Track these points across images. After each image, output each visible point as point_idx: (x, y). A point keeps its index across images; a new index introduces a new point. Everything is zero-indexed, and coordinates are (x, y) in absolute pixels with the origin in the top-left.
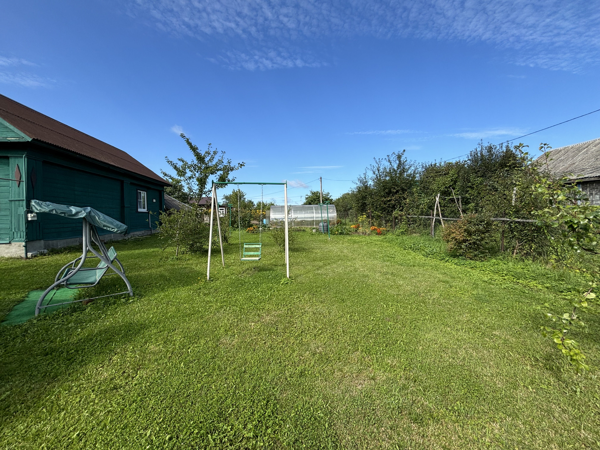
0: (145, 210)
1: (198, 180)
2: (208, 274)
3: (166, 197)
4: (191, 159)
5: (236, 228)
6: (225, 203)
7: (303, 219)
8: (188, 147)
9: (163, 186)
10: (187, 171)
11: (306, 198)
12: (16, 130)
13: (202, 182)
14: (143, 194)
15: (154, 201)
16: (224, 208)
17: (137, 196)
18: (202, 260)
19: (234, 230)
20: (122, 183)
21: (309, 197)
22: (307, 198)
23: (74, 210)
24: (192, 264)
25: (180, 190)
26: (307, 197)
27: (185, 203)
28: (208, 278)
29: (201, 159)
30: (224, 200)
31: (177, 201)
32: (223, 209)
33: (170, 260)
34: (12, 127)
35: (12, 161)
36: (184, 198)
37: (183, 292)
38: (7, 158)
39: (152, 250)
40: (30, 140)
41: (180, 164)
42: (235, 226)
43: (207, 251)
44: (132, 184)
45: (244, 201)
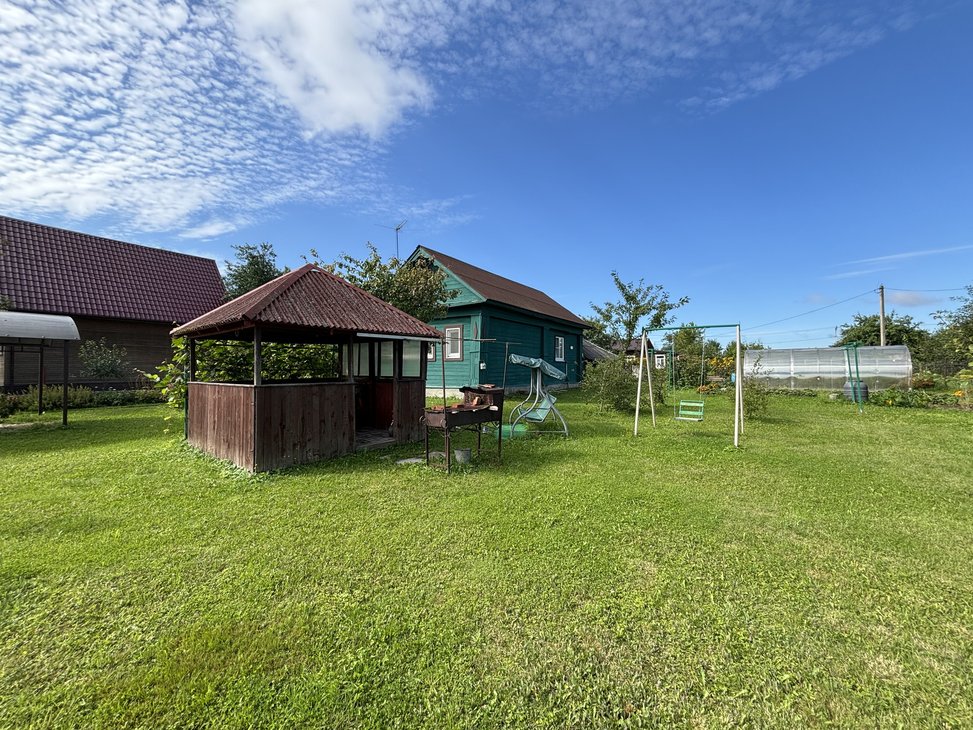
0: (562, 360)
1: (625, 323)
2: (636, 429)
3: (585, 342)
4: (618, 299)
5: (681, 386)
6: (666, 346)
7: (818, 375)
8: (616, 287)
9: (582, 330)
10: (613, 314)
11: (844, 333)
12: (477, 294)
13: (631, 325)
14: (561, 340)
15: (572, 348)
16: (664, 355)
17: (555, 342)
18: (631, 418)
19: (677, 389)
20: (542, 328)
21: (853, 329)
22: (847, 331)
23: (533, 361)
24: (618, 421)
25: (600, 332)
26: (845, 329)
27: (607, 349)
28: (636, 434)
29: (630, 298)
30: (665, 342)
31: (598, 348)
32: (663, 357)
33: (593, 414)
34: (474, 292)
35: (472, 318)
36: (606, 342)
37: (611, 441)
38: (470, 317)
39: (573, 404)
40: (485, 300)
41: (604, 308)
42: (680, 382)
43: (635, 410)
44: (551, 329)
45: (700, 342)
